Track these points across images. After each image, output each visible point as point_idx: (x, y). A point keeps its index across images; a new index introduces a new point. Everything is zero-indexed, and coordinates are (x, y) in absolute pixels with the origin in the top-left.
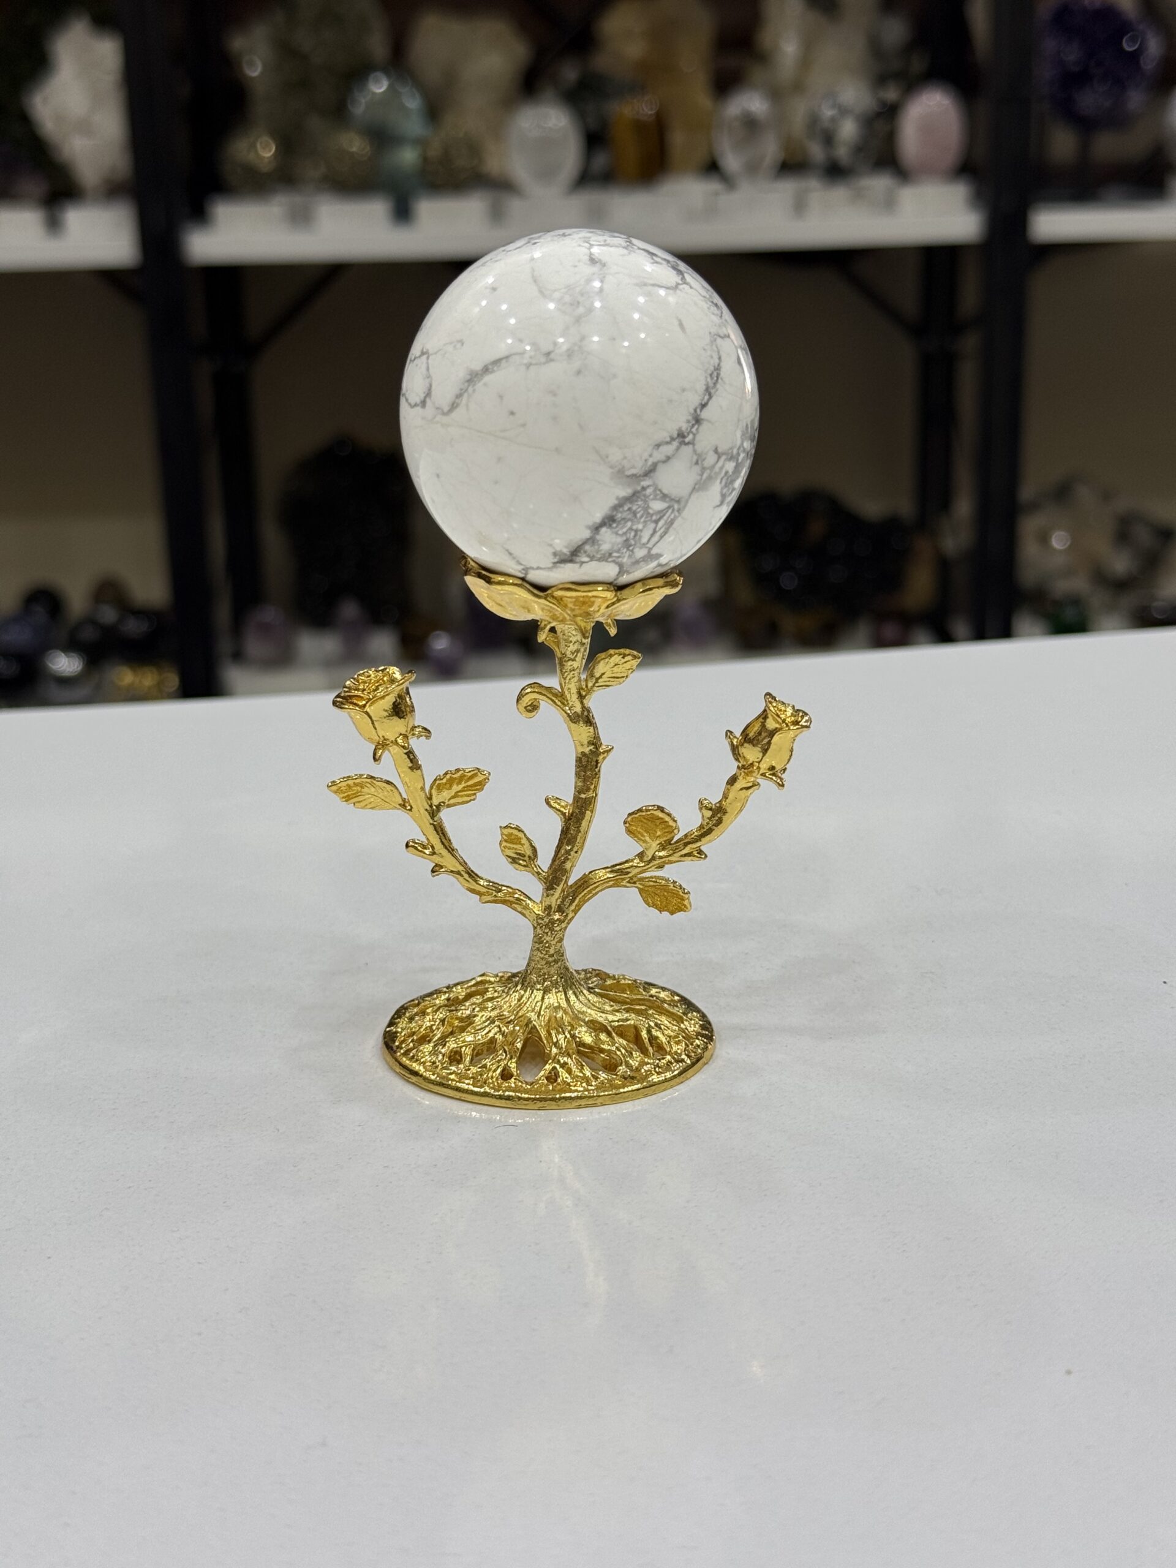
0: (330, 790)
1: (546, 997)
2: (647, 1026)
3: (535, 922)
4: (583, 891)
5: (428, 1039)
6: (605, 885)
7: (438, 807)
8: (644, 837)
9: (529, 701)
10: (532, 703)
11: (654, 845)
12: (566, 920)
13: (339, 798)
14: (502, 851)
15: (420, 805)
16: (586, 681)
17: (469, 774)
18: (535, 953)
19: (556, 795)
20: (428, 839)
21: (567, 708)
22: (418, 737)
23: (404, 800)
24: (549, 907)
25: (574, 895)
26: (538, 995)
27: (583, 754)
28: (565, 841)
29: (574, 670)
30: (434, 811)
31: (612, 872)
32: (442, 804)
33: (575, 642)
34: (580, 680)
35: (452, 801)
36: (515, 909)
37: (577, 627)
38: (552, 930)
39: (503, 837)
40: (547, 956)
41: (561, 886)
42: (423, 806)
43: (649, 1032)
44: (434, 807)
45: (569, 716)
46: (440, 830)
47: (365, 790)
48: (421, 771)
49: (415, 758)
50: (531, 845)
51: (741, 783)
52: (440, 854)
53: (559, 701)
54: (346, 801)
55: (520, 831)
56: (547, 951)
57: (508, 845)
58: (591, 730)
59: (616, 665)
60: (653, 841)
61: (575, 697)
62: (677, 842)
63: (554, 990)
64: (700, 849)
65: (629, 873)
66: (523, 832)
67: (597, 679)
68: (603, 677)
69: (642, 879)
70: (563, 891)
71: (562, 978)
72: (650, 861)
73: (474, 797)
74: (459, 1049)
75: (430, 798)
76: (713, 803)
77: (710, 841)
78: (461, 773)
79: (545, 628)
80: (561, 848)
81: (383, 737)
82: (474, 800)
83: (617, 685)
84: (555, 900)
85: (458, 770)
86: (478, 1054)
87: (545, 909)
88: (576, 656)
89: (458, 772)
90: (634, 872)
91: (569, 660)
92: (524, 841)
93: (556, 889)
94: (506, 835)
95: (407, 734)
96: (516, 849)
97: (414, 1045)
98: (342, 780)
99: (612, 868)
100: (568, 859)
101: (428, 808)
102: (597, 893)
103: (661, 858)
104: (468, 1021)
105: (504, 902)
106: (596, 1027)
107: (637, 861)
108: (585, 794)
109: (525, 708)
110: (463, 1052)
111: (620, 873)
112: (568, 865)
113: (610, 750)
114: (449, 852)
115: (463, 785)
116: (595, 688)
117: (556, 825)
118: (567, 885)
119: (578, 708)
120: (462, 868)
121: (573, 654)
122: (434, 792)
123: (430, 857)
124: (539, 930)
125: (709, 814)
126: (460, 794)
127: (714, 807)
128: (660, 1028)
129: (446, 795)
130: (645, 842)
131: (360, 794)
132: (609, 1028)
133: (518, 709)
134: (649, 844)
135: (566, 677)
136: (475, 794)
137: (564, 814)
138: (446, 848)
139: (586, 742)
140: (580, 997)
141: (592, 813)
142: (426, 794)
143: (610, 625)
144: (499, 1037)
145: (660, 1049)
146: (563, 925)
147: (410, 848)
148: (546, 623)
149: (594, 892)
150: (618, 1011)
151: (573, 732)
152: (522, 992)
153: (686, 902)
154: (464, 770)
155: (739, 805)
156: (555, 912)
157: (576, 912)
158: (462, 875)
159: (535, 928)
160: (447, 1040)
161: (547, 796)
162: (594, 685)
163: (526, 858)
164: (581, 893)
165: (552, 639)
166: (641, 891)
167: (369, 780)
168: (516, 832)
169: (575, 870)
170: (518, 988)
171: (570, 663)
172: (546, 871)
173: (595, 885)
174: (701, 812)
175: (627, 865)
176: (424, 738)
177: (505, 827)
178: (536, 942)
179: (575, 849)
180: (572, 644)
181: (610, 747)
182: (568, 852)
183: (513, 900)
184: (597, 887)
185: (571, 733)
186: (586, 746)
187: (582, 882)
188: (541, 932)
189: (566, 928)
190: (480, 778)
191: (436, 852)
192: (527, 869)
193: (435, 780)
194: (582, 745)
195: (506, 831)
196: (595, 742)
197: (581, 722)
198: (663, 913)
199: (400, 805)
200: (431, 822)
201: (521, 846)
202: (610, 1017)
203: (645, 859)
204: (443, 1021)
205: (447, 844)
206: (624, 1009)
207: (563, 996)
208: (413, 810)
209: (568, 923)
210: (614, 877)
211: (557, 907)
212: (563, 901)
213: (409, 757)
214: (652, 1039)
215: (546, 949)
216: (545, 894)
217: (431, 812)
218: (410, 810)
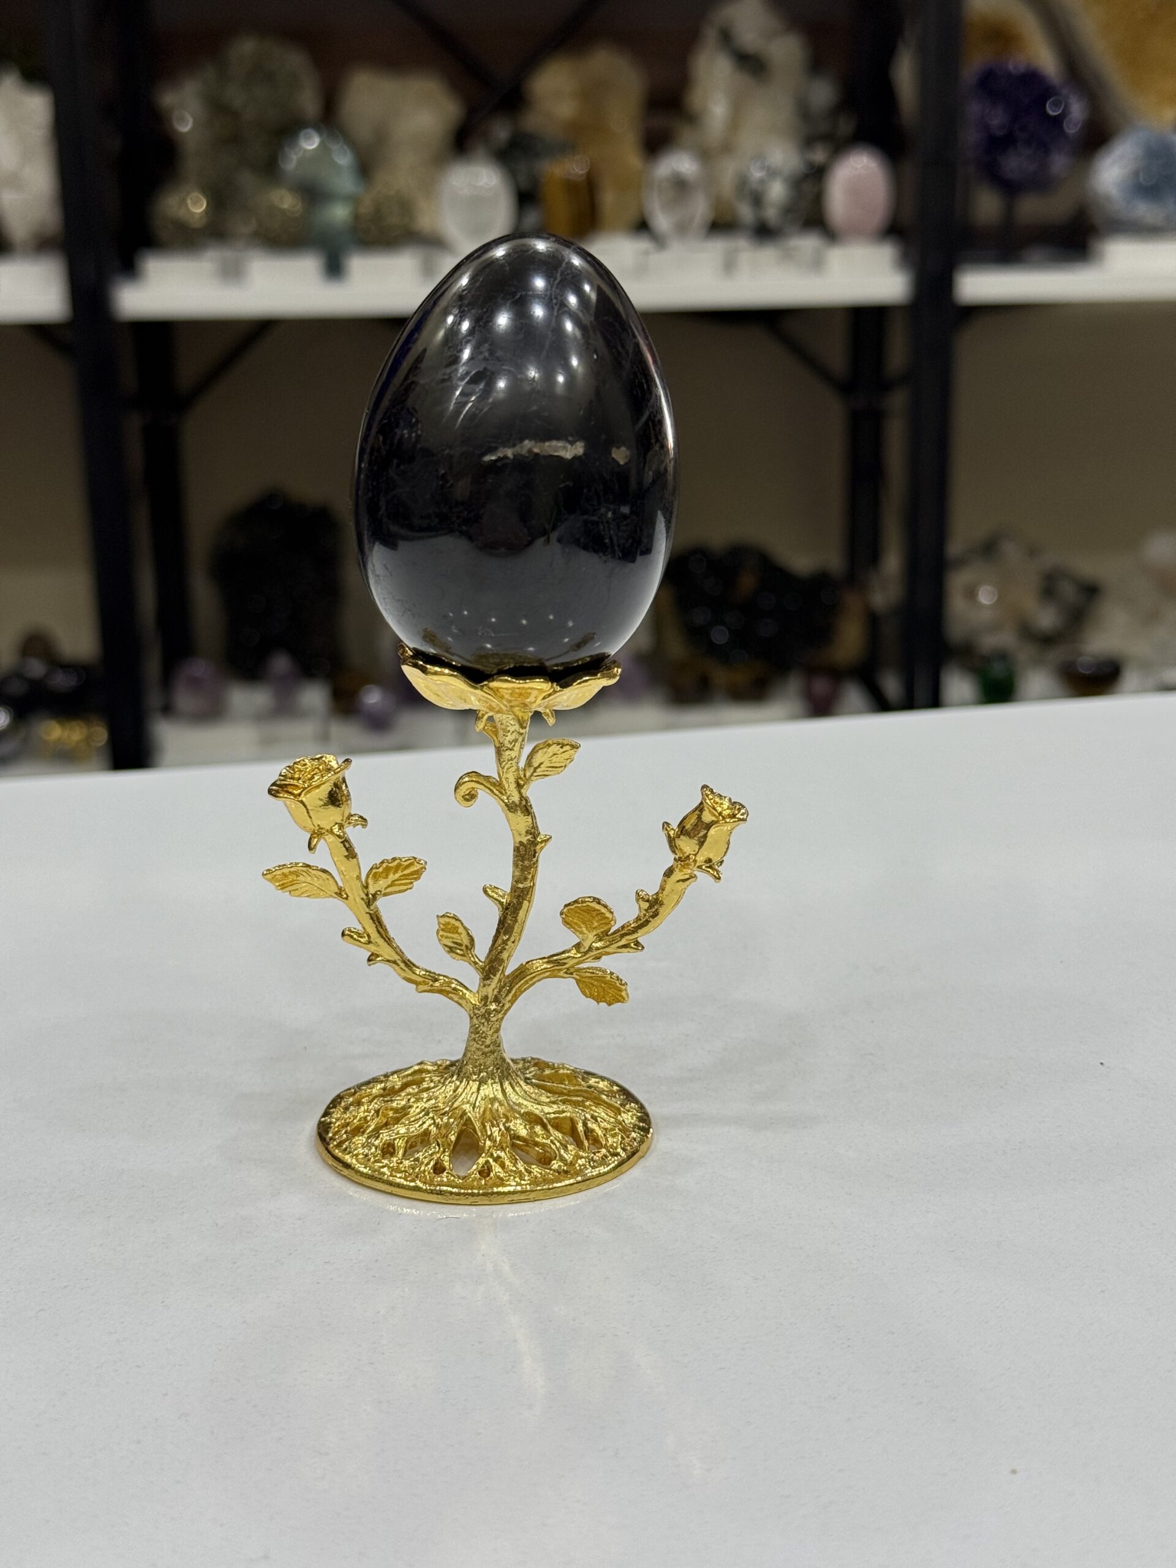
0: (266, 879)
1: (482, 1088)
2: (583, 1118)
3: (471, 1012)
4: (520, 981)
5: (361, 1130)
6: (542, 976)
7: (374, 896)
8: (581, 928)
9: (467, 790)
10: (470, 792)
11: (591, 937)
12: (502, 1011)
13: (274, 887)
14: (440, 940)
15: (356, 893)
16: (524, 770)
17: (406, 863)
18: (471, 1043)
19: (494, 885)
20: (364, 928)
21: (505, 798)
22: (354, 826)
23: (340, 889)
24: (486, 998)
25: (511, 985)
26: (474, 1086)
27: (521, 843)
28: (502, 931)
29: (512, 759)
30: (369, 902)
31: (548, 962)
32: (379, 893)
33: (513, 732)
34: (518, 769)
35: (389, 890)
36: (451, 999)
37: (514, 717)
38: (488, 1020)
39: (440, 927)
40: (483, 1047)
41: (498, 976)
42: (359, 895)
43: (585, 1124)
44: (370, 896)
45: (506, 805)
46: (376, 919)
47: (301, 878)
48: (358, 860)
49: (351, 847)
50: (468, 934)
51: (678, 875)
52: (376, 942)
53: (497, 790)
54: (281, 889)
55: (457, 920)
56: (483, 1042)
57: (445, 934)
58: (530, 817)
59: (554, 754)
60: (590, 932)
61: (513, 786)
62: (615, 933)
63: (490, 1081)
64: (637, 941)
65: (565, 964)
66: (460, 921)
67: (536, 769)
68: (541, 766)
69: (579, 970)
70: (500, 981)
71: (498, 1069)
72: (586, 953)
73: (409, 886)
74: (392, 1142)
75: (367, 887)
76: (650, 895)
77: (647, 933)
78: (397, 862)
79: (482, 718)
80: (498, 937)
81: (318, 826)
82: (411, 888)
83: (555, 774)
84: (491, 990)
85: (394, 859)
86: (411, 1147)
87: (481, 1000)
88: (514, 746)
89: (394, 861)
90: (571, 962)
91: (507, 750)
92: (461, 930)
93: (492, 979)
94: (444, 925)
95: (343, 823)
96: (453, 938)
97: (347, 1136)
98: (277, 868)
99: (550, 959)
100: (505, 949)
101: (365, 897)
102: (535, 983)
103: (597, 949)
104: (403, 1112)
105: (440, 992)
106: (532, 1119)
107: (574, 951)
108: (522, 883)
109: (463, 796)
110: (396, 1144)
111: (556, 964)
112: (505, 955)
113: (548, 839)
114: (385, 941)
115: (399, 874)
116: (533, 778)
117: (493, 914)
118: (504, 975)
119: (516, 798)
120: (399, 957)
121: (511, 744)
122: (370, 881)
123: (366, 945)
124: (475, 1021)
125: (646, 905)
126: (397, 882)
127: (651, 898)
128: (596, 1121)
129: (382, 883)
130: (582, 933)
131: (295, 882)
132: (545, 1120)
133: (456, 798)
134: (586, 935)
135: (504, 767)
136: (412, 883)
137: (501, 903)
138: (382, 937)
139: (523, 832)
140: (517, 1089)
141: (529, 902)
142: (362, 883)
143: (548, 715)
144: (433, 1129)
145: (596, 1141)
146: (500, 1016)
147: (346, 937)
148: (484, 713)
149: (531, 983)
150: (554, 1103)
151: (510, 821)
152: (458, 1083)
153: (624, 994)
154: (400, 859)
155: (676, 897)
156: (491, 1002)
157: (512, 1002)
158: (398, 965)
159: (471, 1018)
160: (381, 1131)
161: (485, 885)
162: (532, 775)
163: (463, 948)
164: (517, 984)
165: (490, 728)
166: (578, 981)
167: (304, 869)
168: (453, 921)
169: (512, 959)
170: (455, 1078)
171: (508, 753)
172: (483, 960)
173: (532, 976)
174: (638, 903)
175: (563, 956)
176: (360, 826)
177: (442, 916)
178: (472, 1033)
179: (512, 939)
180: (509, 734)
181: (548, 837)
182: (505, 942)
183: (450, 990)
184: (534, 977)
185: (509, 823)
186: (523, 835)
187: (519, 972)
188: (477, 1023)
189: (503, 1018)
190: (416, 867)
191: (373, 941)
192: (464, 958)
193: (372, 869)
194: (520, 835)
195: (442, 920)
196: (533, 831)
197: (519, 812)
198: (600, 1003)
199: (336, 893)
200: (368, 910)
201: (458, 935)
202: (547, 1109)
203: (582, 950)
204: (377, 1112)
205: (383, 933)
206: (561, 1101)
207: (499, 1088)
208: (349, 898)
209: (505, 1014)
210: (551, 968)
211: (493, 997)
212: (499, 992)
213: (345, 846)
214: (588, 1132)
215: (483, 1040)
216: (482, 984)
217: (367, 901)
218: (346, 899)
